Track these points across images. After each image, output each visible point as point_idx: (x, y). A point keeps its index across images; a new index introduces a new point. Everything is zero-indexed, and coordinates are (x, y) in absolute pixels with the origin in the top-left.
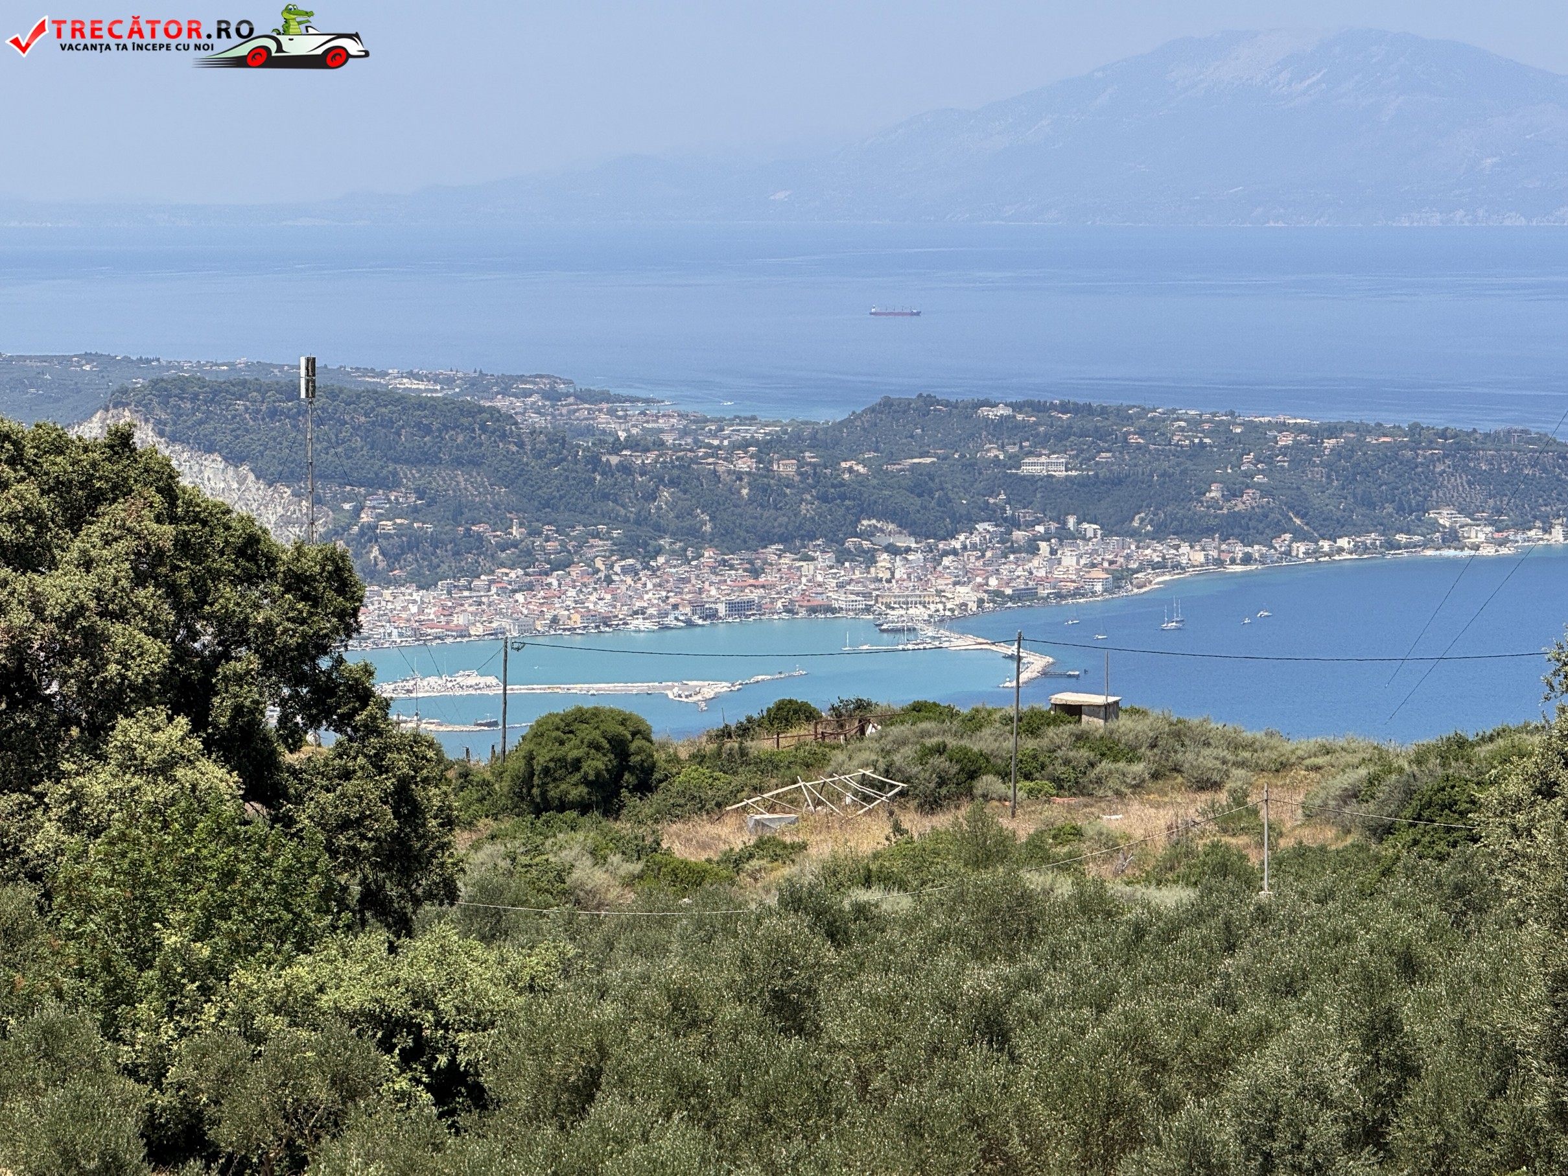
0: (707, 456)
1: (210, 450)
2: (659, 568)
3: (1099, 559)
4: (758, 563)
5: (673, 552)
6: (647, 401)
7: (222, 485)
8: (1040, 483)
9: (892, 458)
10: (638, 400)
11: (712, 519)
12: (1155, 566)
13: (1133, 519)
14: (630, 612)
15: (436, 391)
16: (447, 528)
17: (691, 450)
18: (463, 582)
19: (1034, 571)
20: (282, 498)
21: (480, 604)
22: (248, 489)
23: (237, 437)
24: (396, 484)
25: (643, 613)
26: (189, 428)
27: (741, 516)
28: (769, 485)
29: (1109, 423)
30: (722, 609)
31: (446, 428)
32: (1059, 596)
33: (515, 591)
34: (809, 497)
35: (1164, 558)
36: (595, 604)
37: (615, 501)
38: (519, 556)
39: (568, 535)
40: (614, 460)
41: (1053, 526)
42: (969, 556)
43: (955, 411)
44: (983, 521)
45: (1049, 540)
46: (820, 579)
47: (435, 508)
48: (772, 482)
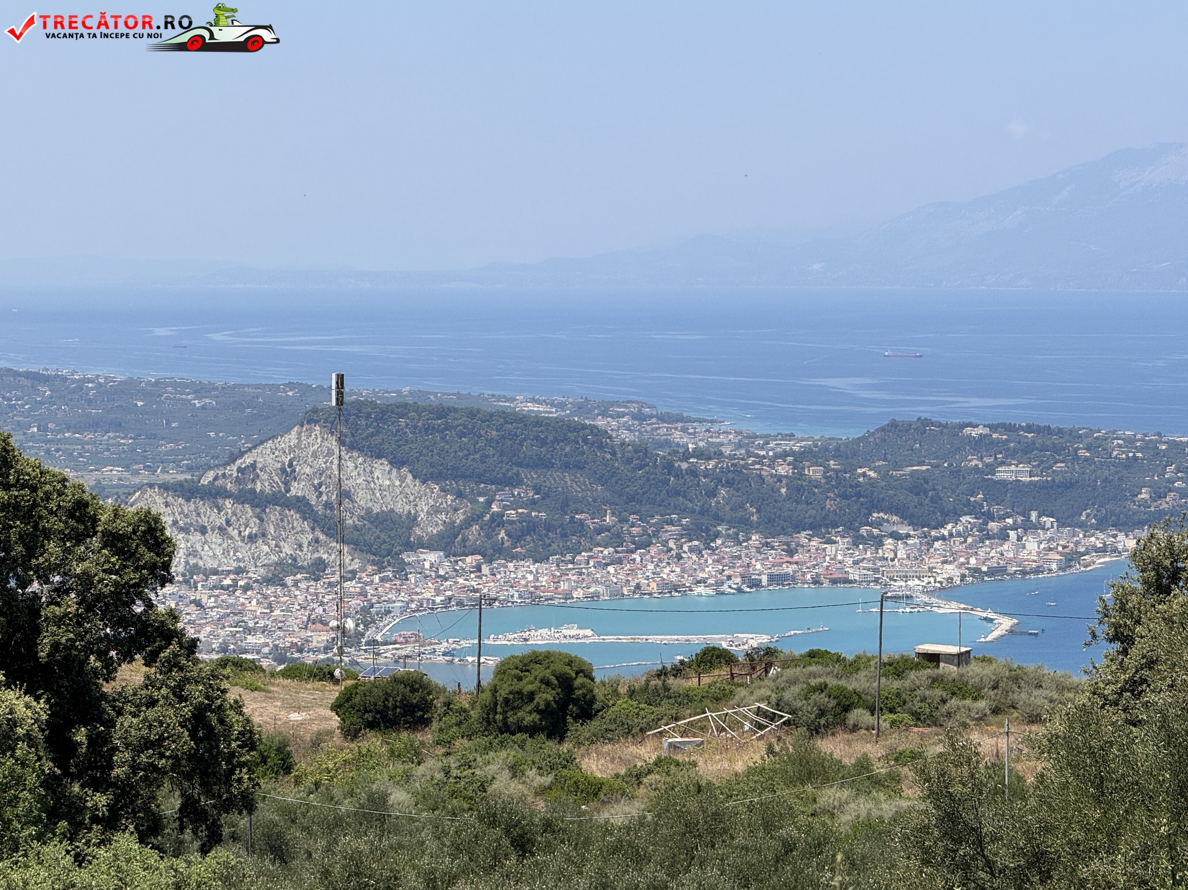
0: (754, 463)
1: (379, 457)
2: (717, 548)
3: (1055, 544)
4: (793, 545)
5: (728, 536)
6: (712, 422)
7: (388, 483)
8: (1009, 486)
9: (897, 466)
10: (705, 421)
11: (758, 511)
12: (1097, 550)
13: (1081, 515)
14: (695, 581)
15: (551, 412)
16: (557, 516)
17: (743, 459)
18: (568, 557)
19: (1005, 553)
20: (433, 493)
21: (581, 574)
22: (408, 485)
23: (399, 446)
24: (520, 483)
25: (705, 582)
26: (363, 439)
27: (780, 509)
28: (802, 485)
29: (1064, 440)
30: (764, 579)
31: (556, 440)
32: (1024, 573)
33: (607, 565)
34: (832, 495)
35: (1105, 544)
36: (668, 575)
37: (685, 497)
38: (611, 539)
39: (648, 523)
40: (684, 466)
41: (1020, 519)
42: (954, 541)
43: (945, 431)
44: (966, 514)
45: (1016, 529)
46: (840, 557)
47: (547, 501)
48: (804, 483)
